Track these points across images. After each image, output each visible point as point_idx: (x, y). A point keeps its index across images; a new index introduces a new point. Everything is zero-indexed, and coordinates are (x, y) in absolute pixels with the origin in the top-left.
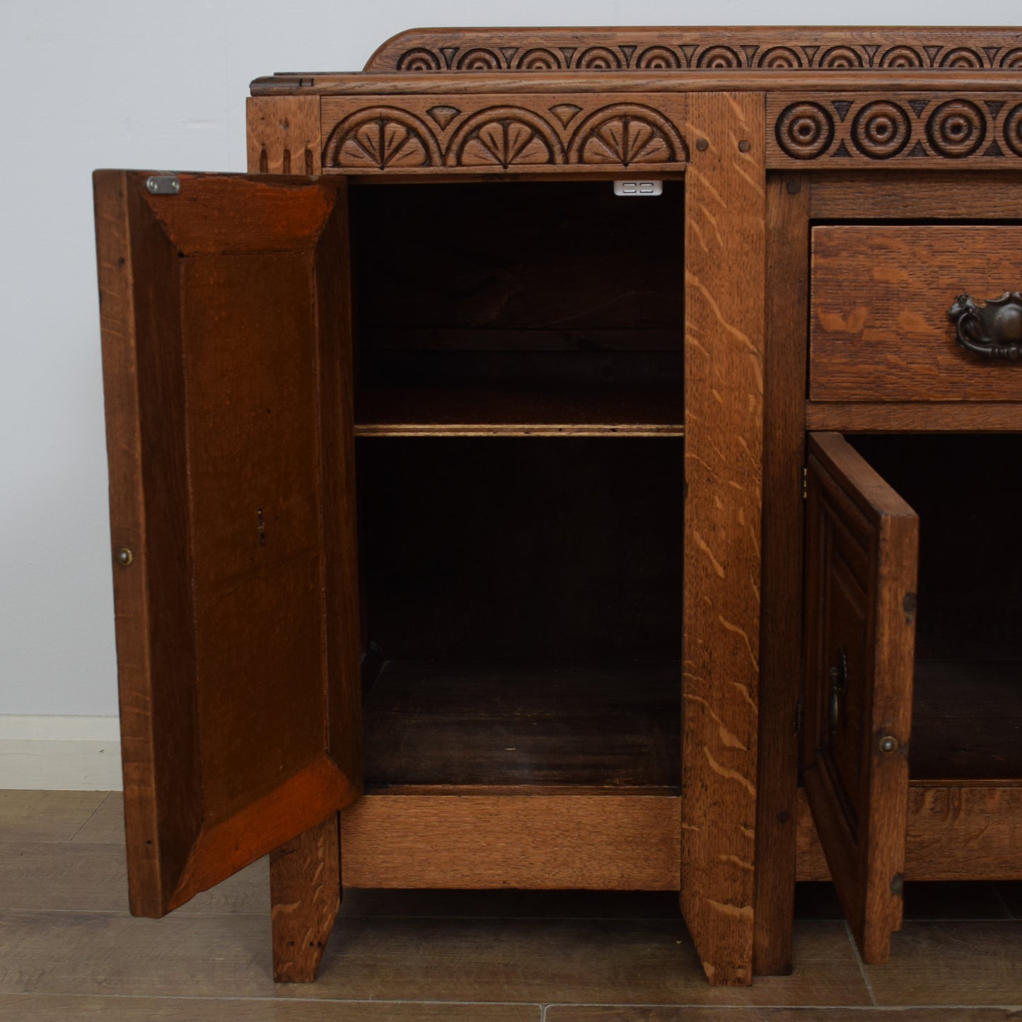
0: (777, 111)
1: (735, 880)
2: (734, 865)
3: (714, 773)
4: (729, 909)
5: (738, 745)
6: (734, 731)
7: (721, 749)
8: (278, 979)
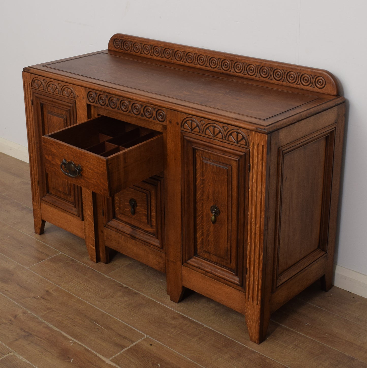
0: (87, 92)
1: (92, 241)
2: (92, 238)
3: (88, 218)
4: (92, 246)
5: (91, 215)
6: (90, 211)
7: (88, 214)
8: (35, 232)
